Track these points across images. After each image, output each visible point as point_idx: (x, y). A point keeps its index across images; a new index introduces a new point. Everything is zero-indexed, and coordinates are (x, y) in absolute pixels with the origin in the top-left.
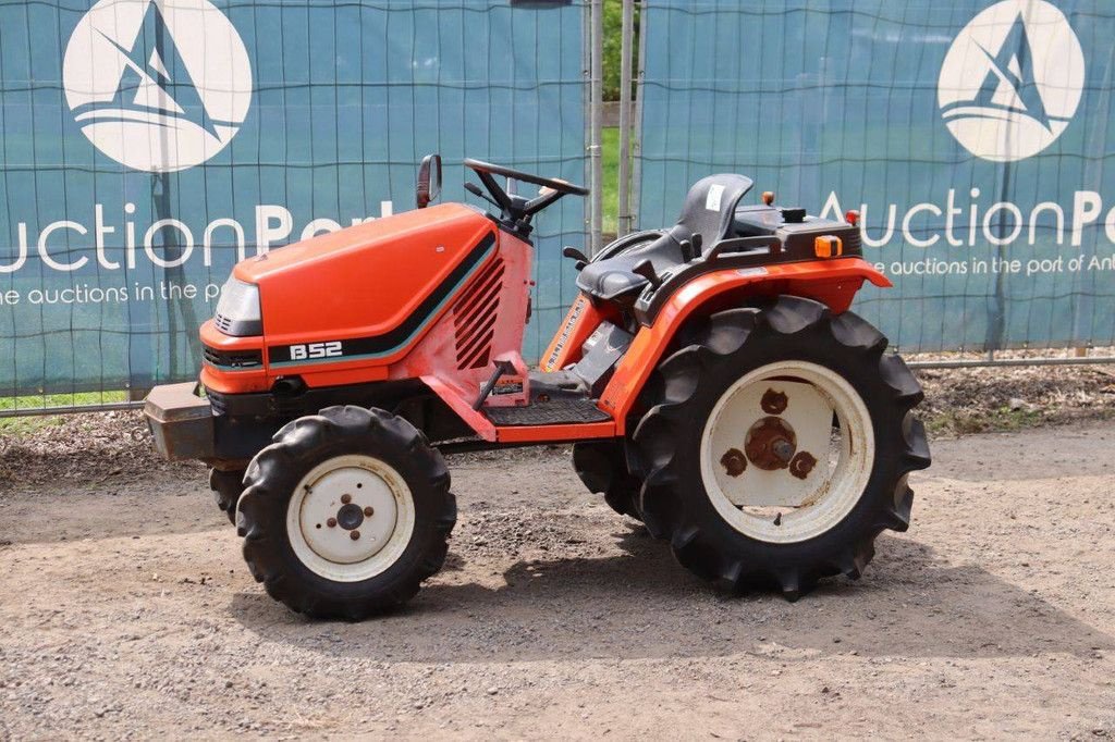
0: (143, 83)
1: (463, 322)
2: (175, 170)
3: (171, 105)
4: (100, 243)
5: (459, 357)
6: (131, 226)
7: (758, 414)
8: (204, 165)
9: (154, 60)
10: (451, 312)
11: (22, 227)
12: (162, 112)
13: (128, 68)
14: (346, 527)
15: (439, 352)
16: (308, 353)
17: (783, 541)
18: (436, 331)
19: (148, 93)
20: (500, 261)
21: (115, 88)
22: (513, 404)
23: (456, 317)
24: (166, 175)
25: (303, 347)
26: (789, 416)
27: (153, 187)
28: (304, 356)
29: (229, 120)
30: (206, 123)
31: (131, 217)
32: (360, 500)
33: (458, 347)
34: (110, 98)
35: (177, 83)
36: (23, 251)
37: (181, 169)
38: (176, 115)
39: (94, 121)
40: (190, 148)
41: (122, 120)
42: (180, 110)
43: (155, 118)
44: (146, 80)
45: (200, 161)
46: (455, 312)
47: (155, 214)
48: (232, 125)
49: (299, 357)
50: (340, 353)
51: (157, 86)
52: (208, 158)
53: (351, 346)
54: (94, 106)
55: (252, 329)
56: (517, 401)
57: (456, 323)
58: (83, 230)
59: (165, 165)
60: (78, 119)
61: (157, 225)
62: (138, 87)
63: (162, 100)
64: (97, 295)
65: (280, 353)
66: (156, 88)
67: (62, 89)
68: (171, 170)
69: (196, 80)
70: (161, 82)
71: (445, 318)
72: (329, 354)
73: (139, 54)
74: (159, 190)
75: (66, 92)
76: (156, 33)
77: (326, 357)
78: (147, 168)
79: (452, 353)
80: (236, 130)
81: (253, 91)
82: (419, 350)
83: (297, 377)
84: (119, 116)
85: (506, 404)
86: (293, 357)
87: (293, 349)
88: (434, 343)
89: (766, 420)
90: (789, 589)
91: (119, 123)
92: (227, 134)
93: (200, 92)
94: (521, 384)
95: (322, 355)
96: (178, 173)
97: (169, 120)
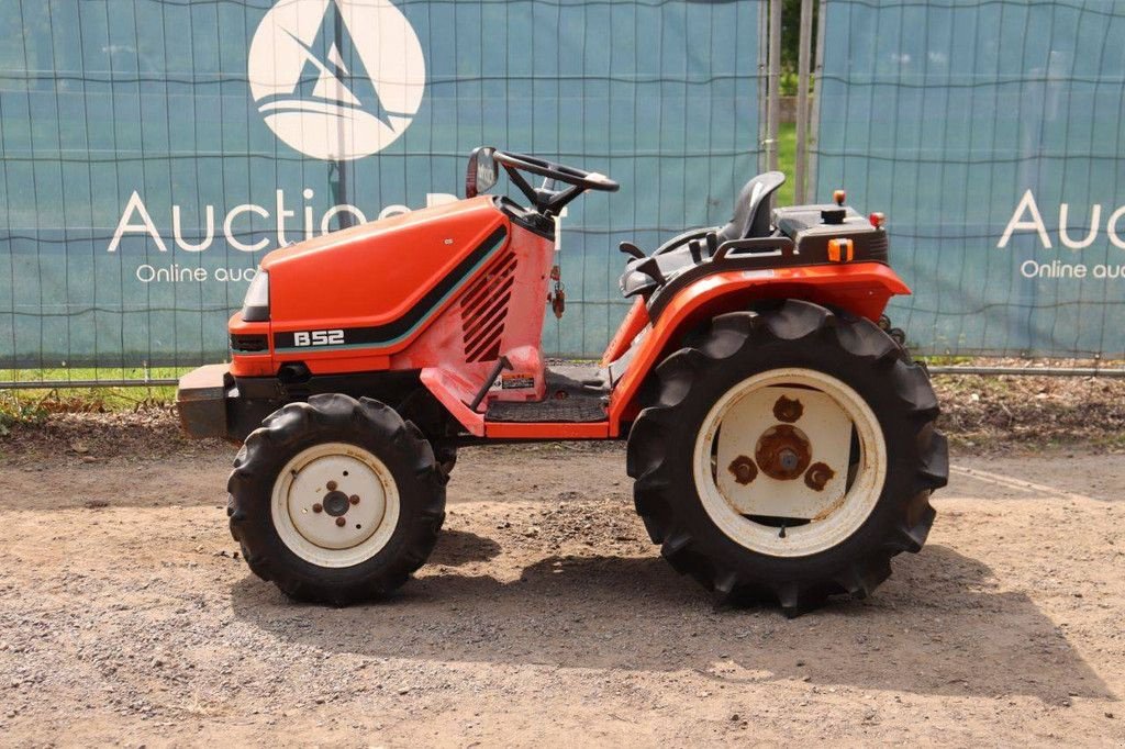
0: (321, 76)
1: (471, 315)
2: (351, 158)
3: (348, 97)
4: (281, 227)
5: (467, 350)
6: (309, 211)
7: (770, 421)
8: (379, 155)
9: (333, 55)
10: (458, 304)
11: (210, 210)
12: (340, 103)
13: (308, 62)
14: (331, 513)
15: (446, 344)
16: (312, 340)
17: (783, 555)
18: (442, 322)
19: (327, 85)
20: (513, 255)
21: (296, 81)
22: (524, 399)
23: (463, 310)
24: (342, 163)
25: (306, 334)
26: (802, 425)
27: (330, 174)
28: (308, 343)
29: (403, 112)
30: (381, 114)
31: (311, 202)
32: (346, 488)
33: (466, 339)
34: (290, 90)
35: (355, 78)
36: (210, 232)
37: (356, 157)
38: (352, 106)
39: (276, 111)
40: (365, 138)
41: (302, 110)
42: (356, 102)
43: (333, 109)
44: (325, 73)
45: (375, 151)
46: (463, 305)
47: (332, 201)
48: (406, 116)
49: (302, 344)
50: (342, 341)
51: (335, 79)
52: (383, 146)
53: (353, 335)
54: (276, 97)
55: (259, 314)
56: (528, 396)
57: (464, 315)
58: (265, 214)
59: (342, 153)
60: (261, 109)
61: (333, 211)
62: (316, 79)
63: (339, 92)
65: (285, 339)
66: (335, 81)
67: (248, 81)
68: (347, 159)
69: (372, 74)
70: (339, 75)
71: (452, 310)
72: (332, 342)
73: (319, 49)
74: (335, 177)
75: (252, 85)
76: (335, 30)
77: (328, 345)
78: (324, 156)
79: (459, 345)
80: (409, 121)
81: (426, 84)
82: (423, 341)
83: (301, 363)
84: (299, 107)
85: (515, 399)
86: (297, 343)
87: (297, 335)
88: (439, 335)
89: (779, 428)
90: (786, 605)
91: (299, 114)
92: (400, 125)
93: (375, 84)
94: (532, 379)
95: (325, 342)
96: (354, 161)
97: (347, 111)
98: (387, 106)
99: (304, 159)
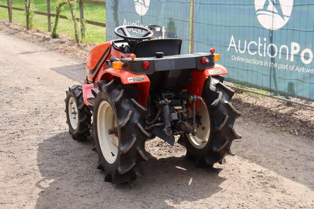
0: (270, 3)
3: (275, 11)
4: (259, 49)
6: (265, 44)
8: (281, 29)
11: (246, 42)
12: (273, 12)
21: (264, 5)
24: (272, 31)
27: (269, 34)
30: (282, 16)
31: (266, 42)
34: (262, 8)
35: (277, 4)
36: (245, 48)
37: (276, 29)
38: (276, 13)
40: (278, 23)
41: (264, 14)
42: (277, 12)
43: (271, 14)
45: (280, 27)
47: (270, 42)
52: (282, 26)
58: (256, 44)
59: (272, 28)
61: (270, 45)
62: (268, 5)
64: (257, 62)
66: (272, 5)
67: (254, 5)
70: (274, 4)
74: (271, 35)
78: (268, 28)
80: (289, 18)
91: (264, 15)
92: (287, 19)
93: (281, 6)
96: (275, 30)
97: (275, 14)
98: (284, 14)
99: (264, 29)
